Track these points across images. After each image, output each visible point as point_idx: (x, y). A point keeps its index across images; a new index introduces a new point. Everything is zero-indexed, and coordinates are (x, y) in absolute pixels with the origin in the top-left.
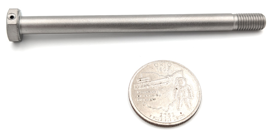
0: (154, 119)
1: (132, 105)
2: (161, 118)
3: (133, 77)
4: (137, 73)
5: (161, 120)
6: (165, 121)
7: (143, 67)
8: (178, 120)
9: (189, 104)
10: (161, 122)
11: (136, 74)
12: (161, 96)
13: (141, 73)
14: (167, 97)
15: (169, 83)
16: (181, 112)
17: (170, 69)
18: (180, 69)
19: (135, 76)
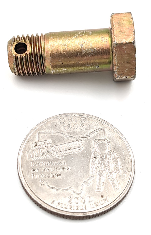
0: (59, 207)
1: (22, 185)
2: (71, 205)
3: (24, 141)
5: (70, 209)
6: (77, 209)
7: (41, 125)
8: (98, 208)
9: (115, 182)
10: (70, 211)
11: (30, 135)
12: (69, 170)
13: (37, 133)
14: (79, 171)
15: (83, 149)
16: (103, 195)
17: (84, 126)
18: (99, 127)
19: (27, 139)
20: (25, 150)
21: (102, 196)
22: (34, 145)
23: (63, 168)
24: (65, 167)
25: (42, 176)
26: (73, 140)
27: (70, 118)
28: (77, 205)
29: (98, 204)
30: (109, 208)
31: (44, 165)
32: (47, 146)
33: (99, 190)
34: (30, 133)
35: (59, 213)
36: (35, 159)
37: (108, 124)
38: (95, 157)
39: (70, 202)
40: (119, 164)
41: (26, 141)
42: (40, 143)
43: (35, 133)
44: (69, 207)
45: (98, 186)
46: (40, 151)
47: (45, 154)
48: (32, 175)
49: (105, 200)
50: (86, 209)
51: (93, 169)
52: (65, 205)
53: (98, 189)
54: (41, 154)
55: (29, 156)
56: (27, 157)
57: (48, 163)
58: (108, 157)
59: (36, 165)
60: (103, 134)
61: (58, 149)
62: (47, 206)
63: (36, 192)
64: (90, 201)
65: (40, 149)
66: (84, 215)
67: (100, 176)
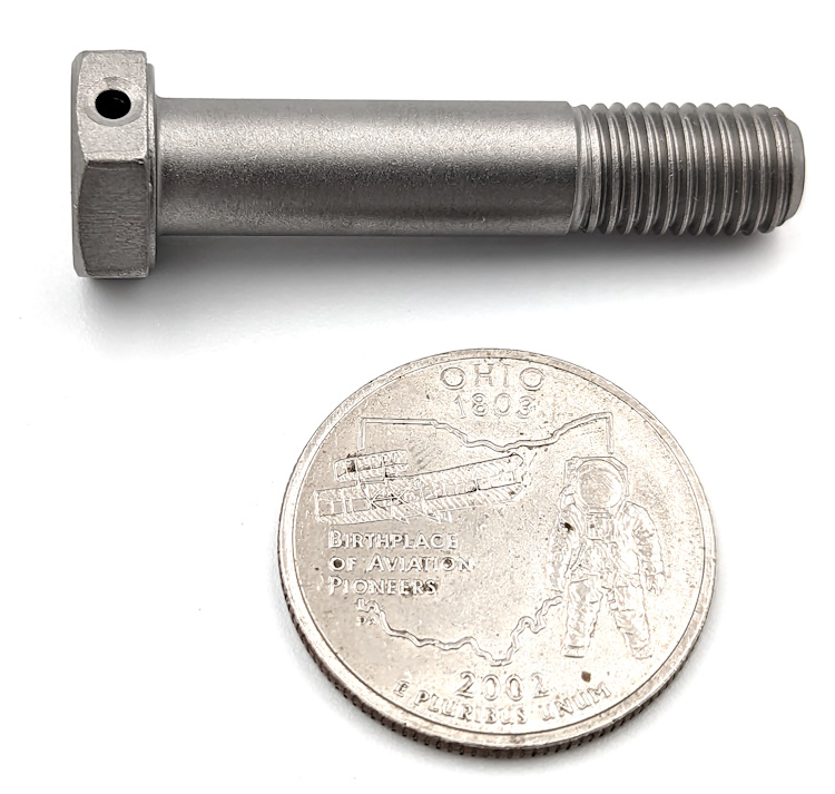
0: (422, 709)
1: (293, 616)
2: (467, 702)
4: (335, 421)
5: (464, 718)
6: (490, 721)
11: (329, 427)
13: (357, 422)
14: (507, 576)
15: (525, 490)
17: (534, 403)
19: (319, 442)
20: (308, 485)
21: (586, 677)
22: (345, 465)
23: (448, 561)
24: (454, 558)
25: (370, 588)
26: (493, 454)
27: (484, 368)
28: (491, 704)
29: (568, 705)
30: (607, 721)
32: (390, 471)
34: (330, 417)
38: (568, 526)
39: (465, 691)
41: (315, 449)
44: (460, 711)
45: (573, 636)
46: (366, 491)
47: (384, 503)
48: (331, 580)
49: (596, 692)
50: (521, 722)
51: (557, 570)
52: (445, 701)
53: (574, 647)
54: (369, 505)
55: (321, 510)
56: (317, 510)
57: (392, 537)
58: (618, 524)
59: (347, 545)
60: (606, 434)
61: (435, 486)
62: (381, 701)
63: (342, 648)
64: (542, 694)
65: (363, 484)
66: (513, 745)
67: (584, 599)
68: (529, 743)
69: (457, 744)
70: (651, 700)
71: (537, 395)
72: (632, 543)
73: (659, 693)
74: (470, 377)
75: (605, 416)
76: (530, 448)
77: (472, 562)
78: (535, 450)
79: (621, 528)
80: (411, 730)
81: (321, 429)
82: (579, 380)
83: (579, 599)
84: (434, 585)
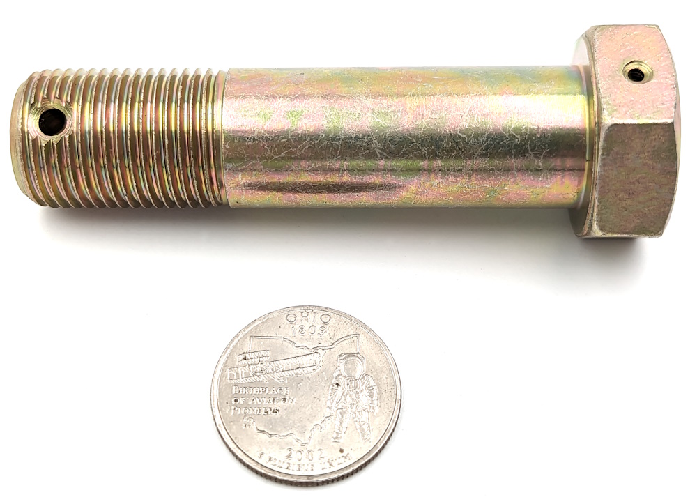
0: (270, 465)
2: (289, 461)
3: (227, 349)
4: (239, 338)
5: (288, 468)
6: (299, 470)
7: (257, 323)
8: (333, 469)
9: (365, 427)
10: (287, 472)
11: (236, 341)
12: (294, 403)
13: (248, 338)
14: (310, 406)
15: (320, 368)
16: (342, 448)
17: (326, 330)
18: (352, 332)
19: (231, 347)
20: (225, 366)
21: (342, 451)
22: (242, 357)
23: (285, 399)
24: (287, 397)
25: (250, 412)
26: (307, 351)
27: (305, 314)
28: (299, 462)
29: (333, 463)
30: (350, 470)
31: (254, 392)
32: (261, 359)
33: (336, 440)
34: (237, 336)
35: (269, 474)
36: (241, 380)
37: (365, 327)
38: (337, 384)
39: (288, 457)
40: (375, 398)
41: (229, 350)
42: (252, 355)
43: (245, 337)
44: (285, 465)
45: (337, 433)
46: (251, 368)
47: (258, 374)
48: (233, 408)
49: (345, 457)
50: (312, 470)
51: (332, 403)
52: (280, 461)
53: (337, 438)
54: (251, 375)
55: (230, 377)
56: (228, 378)
57: (261, 389)
58: (360, 383)
59: (241, 393)
60: (356, 343)
61: (280, 366)
62: (252, 461)
63: (236, 438)
64: (322, 458)
65: (249, 365)
66: (308, 481)
67: (342, 417)
68: (315, 480)
69: (284, 480)
70: (369, 461)
71: (328, 327)
72: (365, 392)
73: (373, 458)
74: (299, 318)
75: (357, 335)
76: (323, 349)
77: (295, 400)
78: (325, 351)
79: (360, 386)
80: (264, 474)
81: (232, 341)
82: (346, 320)
83: (340, 416)
84: (278, 410)
